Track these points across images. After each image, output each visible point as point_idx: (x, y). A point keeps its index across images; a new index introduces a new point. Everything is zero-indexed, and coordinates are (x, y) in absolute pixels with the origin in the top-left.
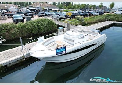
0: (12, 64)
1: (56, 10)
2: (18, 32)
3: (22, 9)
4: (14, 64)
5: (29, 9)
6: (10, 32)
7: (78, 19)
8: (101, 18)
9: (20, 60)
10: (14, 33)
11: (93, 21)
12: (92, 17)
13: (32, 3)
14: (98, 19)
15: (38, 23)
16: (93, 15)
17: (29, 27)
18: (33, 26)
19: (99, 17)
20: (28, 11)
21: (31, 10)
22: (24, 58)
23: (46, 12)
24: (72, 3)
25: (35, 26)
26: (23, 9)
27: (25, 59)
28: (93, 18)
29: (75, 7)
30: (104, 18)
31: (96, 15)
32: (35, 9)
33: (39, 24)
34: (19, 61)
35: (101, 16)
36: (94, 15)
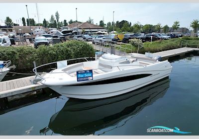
0: (15, 97)
1: (101, 32)
2: (37, 59)
3: (51, 31)
4: (18, 97)
5: (62, 31)
6: (25, 58)
7: (133, 44)
8: (174, 43)
9: (28, 93)
10: (31, 60)
11: (158, 48)
12: (158, 41)
13: (69, 24)
14: (168, 44)
15: (68, 47)
16: (159, 39)
17: (54, 53)
18: (59, 52)
19: (170, 42)
20: (59, 34)
21: (63, 32)
22: (34, 91)
23: (85, 36)
24: (130, 23)
25: (62, 51)
26: (53, 30)
27: (35, 93)
28: (160, 43)
29: (133, 28)
30: (179, 43)
31: (165, 39)
32: (71, 31)
33: (69, 49)
34: (26, 94)
35: (174, 40)
36: (162, 39)
